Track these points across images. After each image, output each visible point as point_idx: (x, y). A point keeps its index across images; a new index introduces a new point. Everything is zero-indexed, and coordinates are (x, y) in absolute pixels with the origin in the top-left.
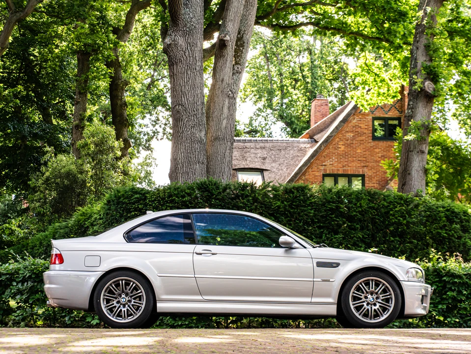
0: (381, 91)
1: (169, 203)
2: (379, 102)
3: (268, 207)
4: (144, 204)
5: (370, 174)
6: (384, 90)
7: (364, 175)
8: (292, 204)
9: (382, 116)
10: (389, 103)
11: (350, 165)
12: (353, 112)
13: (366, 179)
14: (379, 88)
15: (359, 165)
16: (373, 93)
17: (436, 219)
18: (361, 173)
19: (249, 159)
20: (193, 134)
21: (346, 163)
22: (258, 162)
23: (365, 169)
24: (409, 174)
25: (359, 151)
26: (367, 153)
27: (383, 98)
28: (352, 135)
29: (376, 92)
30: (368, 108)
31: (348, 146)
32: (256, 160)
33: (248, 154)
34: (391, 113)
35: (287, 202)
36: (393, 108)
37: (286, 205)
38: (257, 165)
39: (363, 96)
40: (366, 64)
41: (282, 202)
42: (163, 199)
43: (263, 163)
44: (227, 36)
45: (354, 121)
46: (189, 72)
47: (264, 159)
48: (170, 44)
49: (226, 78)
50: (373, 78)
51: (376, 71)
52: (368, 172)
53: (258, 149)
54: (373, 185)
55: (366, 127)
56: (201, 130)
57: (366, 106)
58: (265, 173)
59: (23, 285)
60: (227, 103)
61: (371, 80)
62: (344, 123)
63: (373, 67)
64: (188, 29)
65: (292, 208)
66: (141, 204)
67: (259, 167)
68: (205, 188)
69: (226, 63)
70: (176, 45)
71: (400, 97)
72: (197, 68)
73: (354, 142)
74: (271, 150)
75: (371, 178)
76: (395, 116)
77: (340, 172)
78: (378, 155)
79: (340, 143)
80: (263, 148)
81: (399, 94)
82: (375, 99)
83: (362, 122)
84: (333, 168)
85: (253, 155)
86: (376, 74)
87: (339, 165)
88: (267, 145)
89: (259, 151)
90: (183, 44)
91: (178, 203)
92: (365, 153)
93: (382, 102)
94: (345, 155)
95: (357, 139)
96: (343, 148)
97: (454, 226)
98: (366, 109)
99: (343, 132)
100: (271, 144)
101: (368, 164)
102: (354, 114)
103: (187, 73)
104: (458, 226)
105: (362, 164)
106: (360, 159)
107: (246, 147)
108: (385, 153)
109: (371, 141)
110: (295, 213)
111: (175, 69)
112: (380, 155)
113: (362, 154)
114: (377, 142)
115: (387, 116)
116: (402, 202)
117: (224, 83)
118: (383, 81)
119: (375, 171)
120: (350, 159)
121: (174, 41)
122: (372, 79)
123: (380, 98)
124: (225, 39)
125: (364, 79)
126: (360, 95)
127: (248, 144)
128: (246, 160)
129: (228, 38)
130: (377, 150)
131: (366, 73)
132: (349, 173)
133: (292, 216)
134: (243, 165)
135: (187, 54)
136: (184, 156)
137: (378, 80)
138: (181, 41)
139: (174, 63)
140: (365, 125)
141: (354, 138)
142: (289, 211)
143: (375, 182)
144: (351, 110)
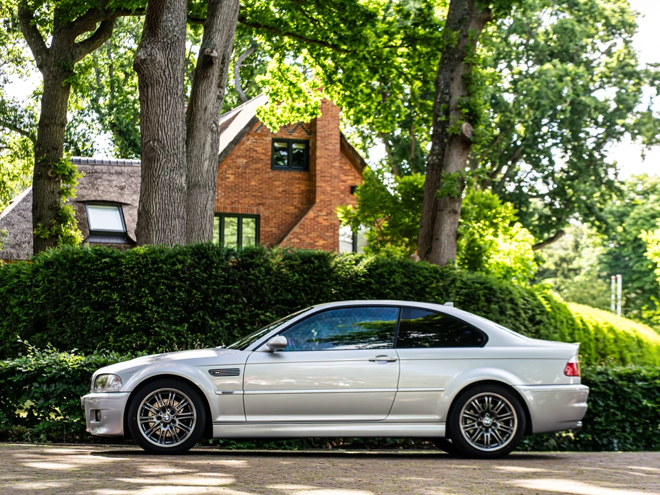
0: (296, 105)
1: (153, 272)
2: (292, 119)
3: (284, 281)
4: (117, 272)
5: (267, 215)
6: (300, 104)
7: (259, 216)
8: (311, 278)
9: (285, 137)
10: (305, 122)
11: (241, 201)
12: (247, 129)
13: (262, 221)
14: (293, 101)
15: (253, 202)
16: (285, 108)
17: (474, 299)
18: (255, 213)
19: (101, 188)
20: (172, 180)
21: (236, 199)
22: (114, 192)
23: (261, 208)
24: (437, 239)
25: (253, 183)
26: (264, 186)
27: (298, 115)
28: (245, 161)
29: (288, 107)
30: (278, 127)
31: (239, 175)
32: (111, 190)
33: (99, 180)
34: (296, 134)
35: (307, 274)
36: (300, 127)
37: (305, 279)
38: (113, 197)
39: (272, 111)
40: (280, 70)
41: (301, 275)
42: (145, 266)
43: (121, 195)
44: (214, 51)
45: (249, 142)
46: (169, 98)
47: (122, 188)
48: (145, 60)
49: (210, 106)
50: (287, 87)
51: (293, 79)
52: (264, 212)
53: (112, 174)
54: (270, 229)
55: (264, 151)
56: (181, 175)
57: (275, 124)
58: (125, 209)
59: (48, 387)
60: (209, 138)
61: (284, 91)
62: (236, 145)
63: (289, 74)
64: (169, 41)
65: (313, 282)
66: (112, 271)
67: (115, 200)
68: (202, 254)
69: (210, 87)
70: (152, 61)
71: (321, 114)
72: (179, 93)
73: (247, 171)
74: (131, 177)
75: (268, 220)
76: (302, 138)
77: (228, 211)
78: (278, 189)
79: (228, 172)
80: (119, 173)
81: (319, 111)
82: (287, 114)
83: (259, 144)
84: (219, 205)
85: (105, 183)
86: (291, 83)
87: (228, 201)
88: (125, 169)
89: (114, 177)
90: (163, 61)
91: (166, 272)
92: (261, 186)
93: (296, 119)
94: (234, 188)
95: (251, 167)
96: (232, 178)
97: (493, 306)
98: (274, 128)
99: (234, 157)
100: (130, 169)
101: (264, 200)
102: (248, 134)
103: (166, 99)
104: (496, 307)
105: (257, 201)
106: (254, 194)
107: (96, 172)
108: (287, 187)
109: (269, 170)
110: (315, 288)
111: (150, 92)
112: (281, 189)
113: (257, 188)
114: (277, 172)
115: (291, 137)
116: (438, 276)
117: (208, 112)
118: (299, 92)
119: (273, 211)
120: (241, 193)
121: (151, 55)
122: (285, 88)
123: (294, 114)
124: (212, 55)
125: (275, 88)
126: (268, 110)
127: (99, 167)
128: (97, 189)
129: (215, 54)
130: (277, 183)
131: (277, 81)
132: (240, 212)
133: (313, 293)
134: (93, 195)
135: (167, 73)
136: (159, 209)
137: (293, 91)
138: (160, 56)
139: (149, 84)
140: (263, 149)
141: (247, 166)
142: (309, 287)
143: (273, 225)
144: (245, 128)
